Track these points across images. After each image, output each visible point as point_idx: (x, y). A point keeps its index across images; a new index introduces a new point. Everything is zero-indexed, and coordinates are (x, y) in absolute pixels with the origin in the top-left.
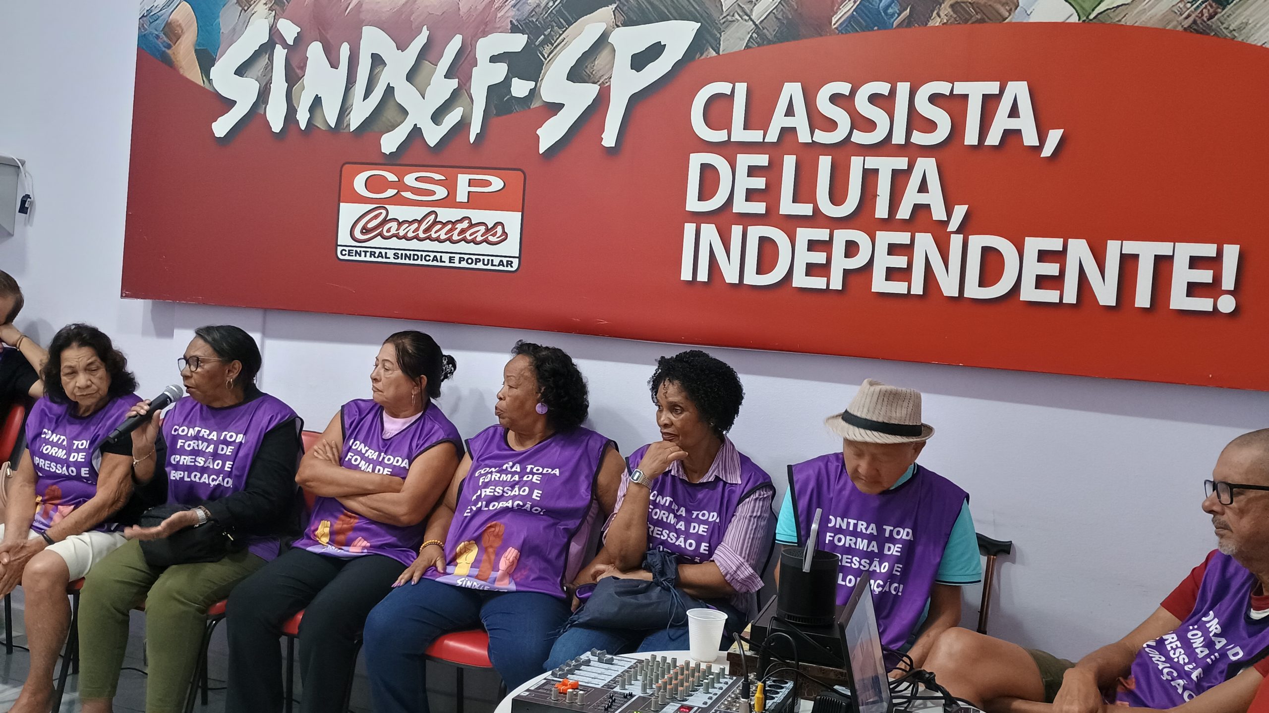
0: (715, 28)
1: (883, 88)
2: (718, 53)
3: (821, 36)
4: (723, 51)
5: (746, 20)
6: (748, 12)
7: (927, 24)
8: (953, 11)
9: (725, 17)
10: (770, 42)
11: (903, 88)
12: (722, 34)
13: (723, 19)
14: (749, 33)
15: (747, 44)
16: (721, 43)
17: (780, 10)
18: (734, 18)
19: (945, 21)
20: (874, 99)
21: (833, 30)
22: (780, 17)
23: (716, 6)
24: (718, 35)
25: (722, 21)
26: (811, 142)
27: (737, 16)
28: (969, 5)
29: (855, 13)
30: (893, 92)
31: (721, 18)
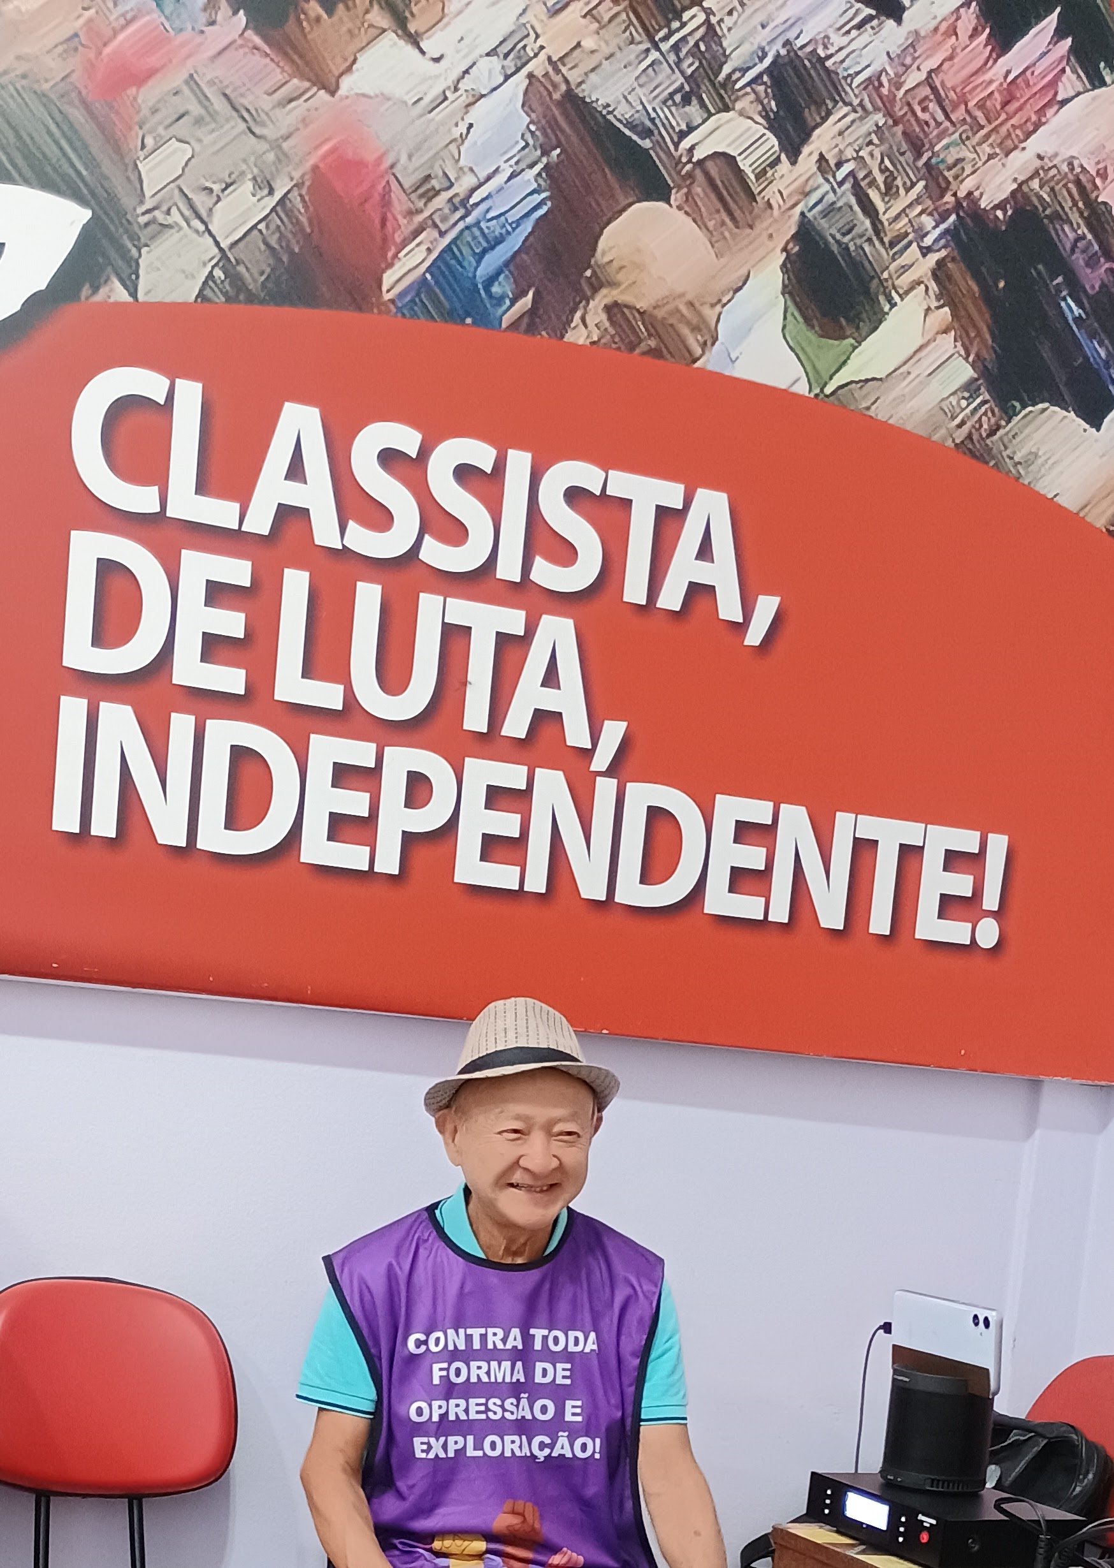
0: (126, 231)
1: (482, 455)
2: (134, 294)
3: (360, 309)
4: (147, 293)
5: (197, 231)
6: (204, 213)
7: (562, 337)
8: (610, 319)
9: (148, 211)
10: (251, 298)
11: (519, 462)
12: (144, 250)
13: (143, 214)
14: (205, 264)
15: (201, 291)
16: (141, 272)
17: (273, 227)
18: (169, 220)
19: (595, 339)
20: (465, 474)
21: (384, 304)
22: (273, 241)
23: (128, 178)
24: (134, 251)
25: (143, 220)
26: (340, 547)
27: (176, 216)
28: (637, 315)
29: (428, 276)
30: (500, 466)
31: (140, 210)
